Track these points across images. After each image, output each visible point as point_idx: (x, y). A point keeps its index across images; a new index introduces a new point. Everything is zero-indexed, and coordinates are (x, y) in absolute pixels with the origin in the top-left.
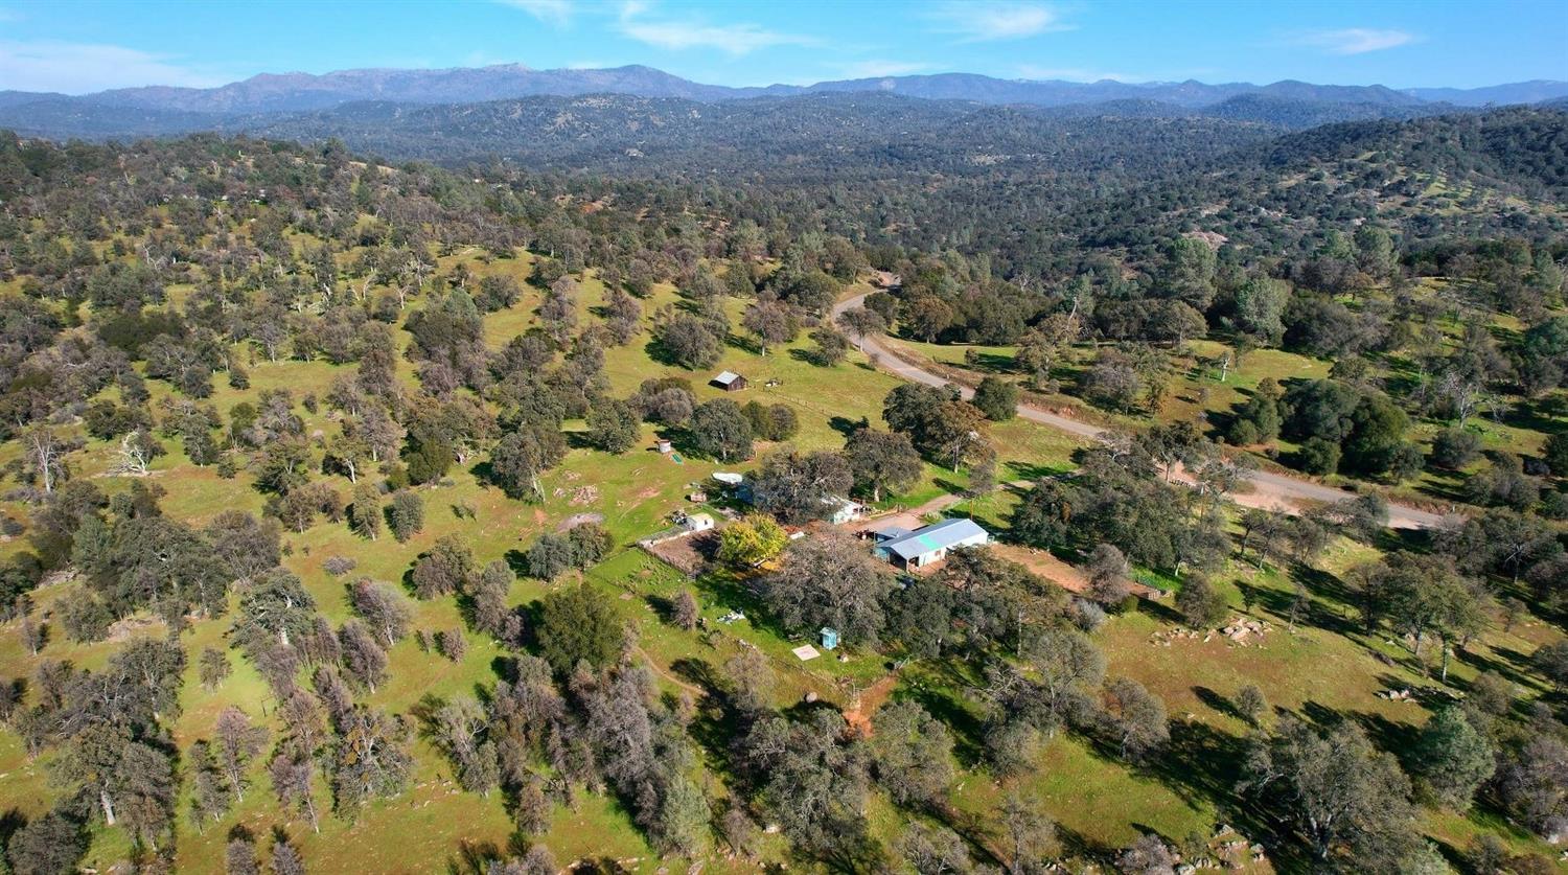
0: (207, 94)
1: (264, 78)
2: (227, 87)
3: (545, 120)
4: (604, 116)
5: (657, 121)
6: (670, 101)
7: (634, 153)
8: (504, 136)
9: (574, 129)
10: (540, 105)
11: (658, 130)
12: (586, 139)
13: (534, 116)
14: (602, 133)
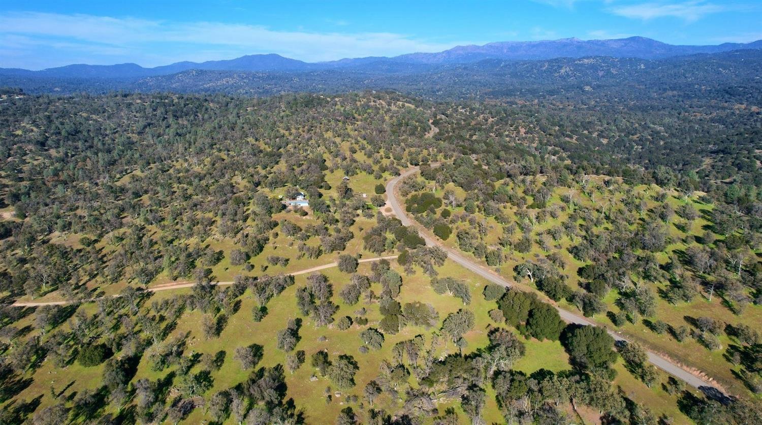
0: (435, 55)
1: (458, 48)
3: (556, 71)
4: (587, 68)
5: (614, 71)
6: (630, 59)
7: (587, 88)
8: (535, 78)
9: (568, 75)
10: (556, 63)
11: (613, 76)
12: (572, 80)
13: (552, 69)
14: (581, 77)
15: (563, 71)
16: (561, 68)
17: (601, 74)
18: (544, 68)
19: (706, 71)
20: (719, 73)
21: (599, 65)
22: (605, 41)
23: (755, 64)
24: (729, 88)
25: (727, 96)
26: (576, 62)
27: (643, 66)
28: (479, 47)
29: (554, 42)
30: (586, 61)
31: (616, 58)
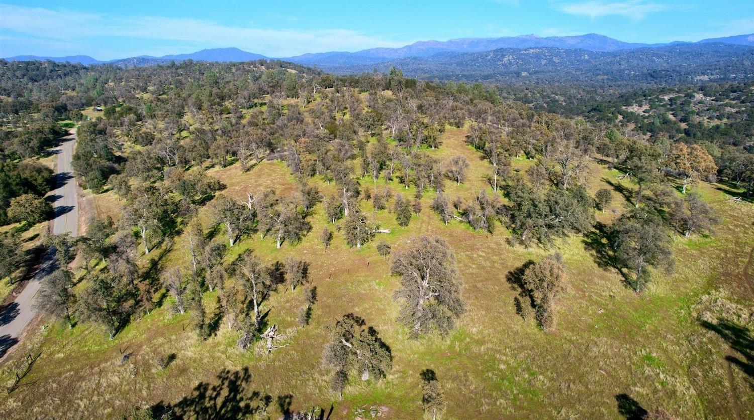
0: (396, 50)
1: (419, 43)
2: (404, 48)
3: (499, 59)
4: (531, 57)
5: (556, 60)
6: (576, 50)
7: (524, 74)
8: (478, 67)
9: (510, 63)
10: (500, 53)
11: (554, 64)
12: (513, 68)
13: (495, 57)
14: (523, 65)
15: (505, 59)
16: (503, 56)
17: (543, 62)
18: (489, 57)
19: (641, 59)
20: (653, 61)
21: (543, 55)
22: (562, 37)
23: (688, 54)
24: (654, 72)
25: (649, 78)
26: (522, 52)
27: (586, 57)
28: (439, 43)
29: (513, 38)
30: (531, 50)
31: (562, 49)
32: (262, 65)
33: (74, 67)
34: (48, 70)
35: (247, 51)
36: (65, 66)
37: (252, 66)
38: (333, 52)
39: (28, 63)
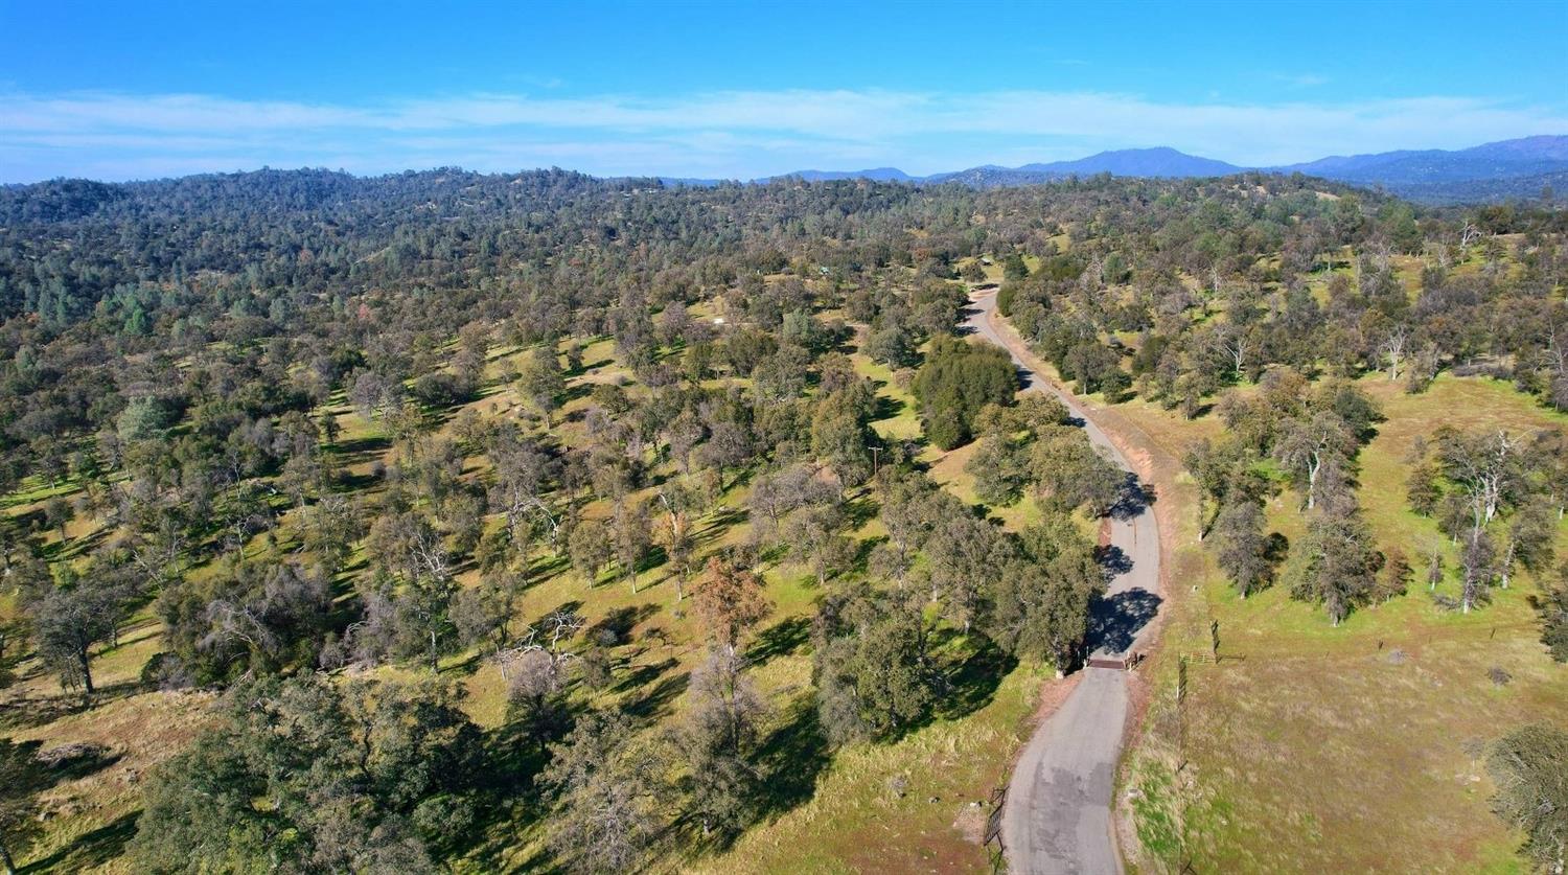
32: (1259, 184)
33: (901, 187)
34: (866, 195)
35: (1194, 154)
36: (890, 187)
37: (1236, 186)
38: (1400, 152)
39: (838, 184)
